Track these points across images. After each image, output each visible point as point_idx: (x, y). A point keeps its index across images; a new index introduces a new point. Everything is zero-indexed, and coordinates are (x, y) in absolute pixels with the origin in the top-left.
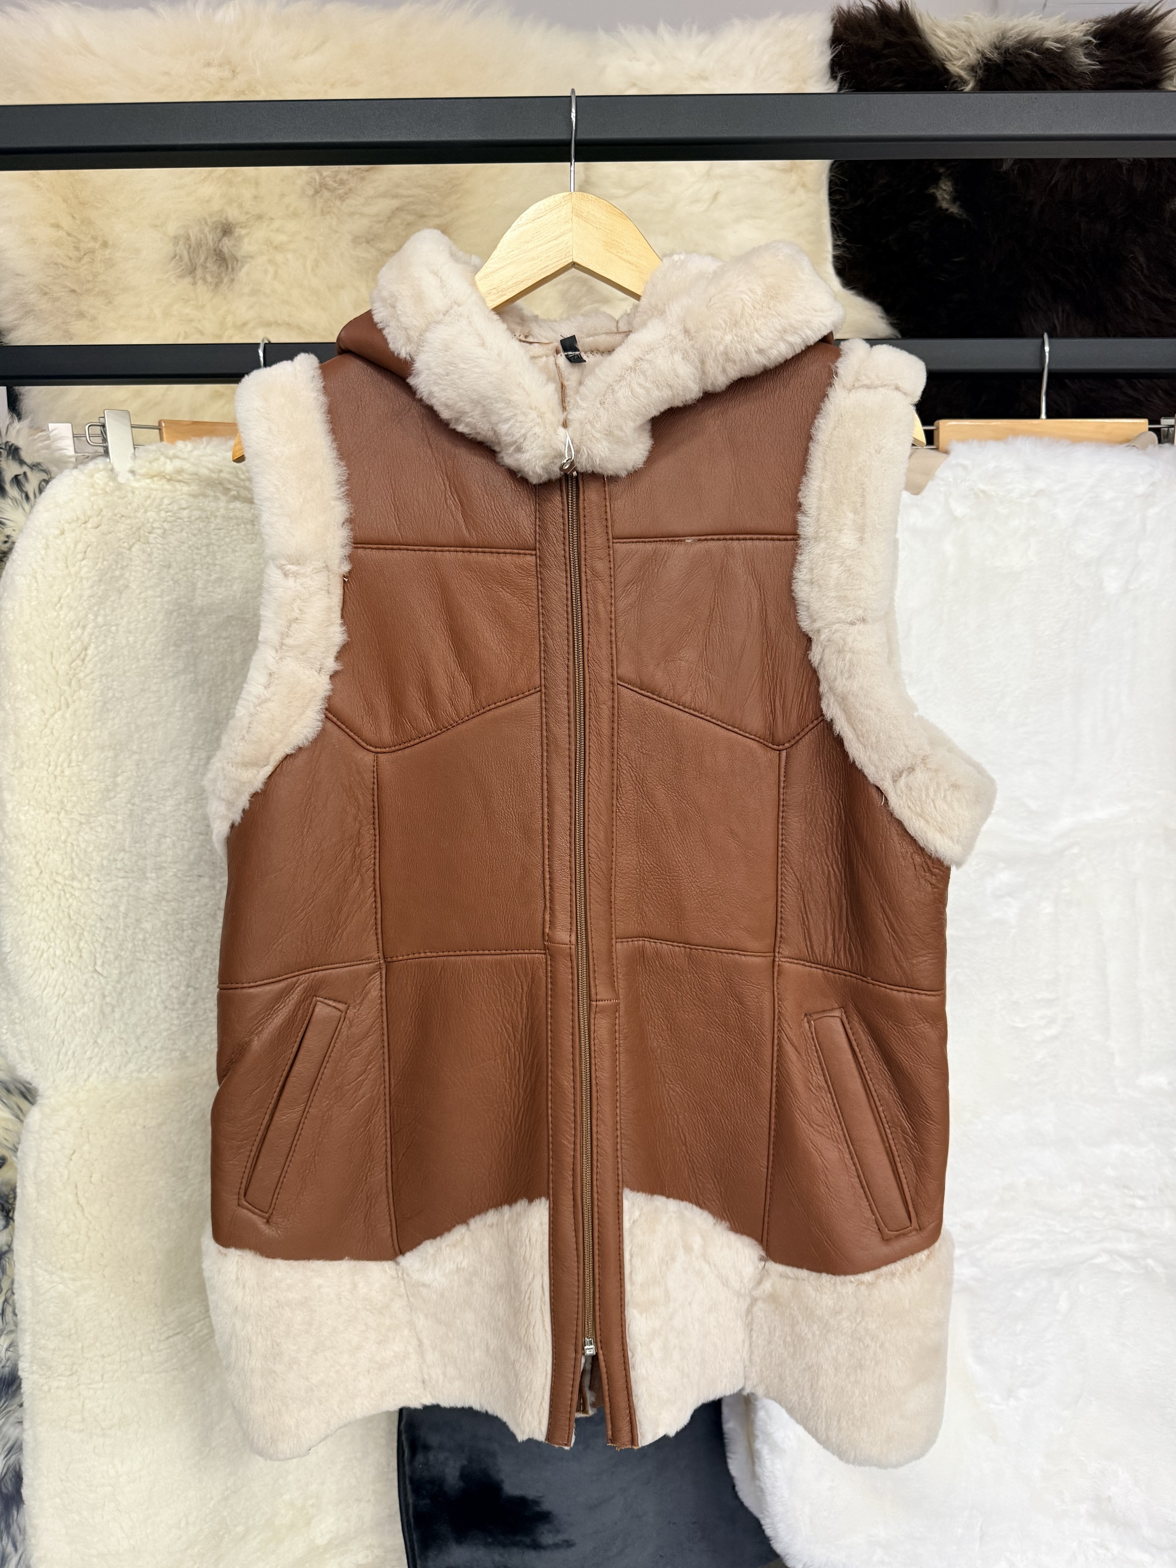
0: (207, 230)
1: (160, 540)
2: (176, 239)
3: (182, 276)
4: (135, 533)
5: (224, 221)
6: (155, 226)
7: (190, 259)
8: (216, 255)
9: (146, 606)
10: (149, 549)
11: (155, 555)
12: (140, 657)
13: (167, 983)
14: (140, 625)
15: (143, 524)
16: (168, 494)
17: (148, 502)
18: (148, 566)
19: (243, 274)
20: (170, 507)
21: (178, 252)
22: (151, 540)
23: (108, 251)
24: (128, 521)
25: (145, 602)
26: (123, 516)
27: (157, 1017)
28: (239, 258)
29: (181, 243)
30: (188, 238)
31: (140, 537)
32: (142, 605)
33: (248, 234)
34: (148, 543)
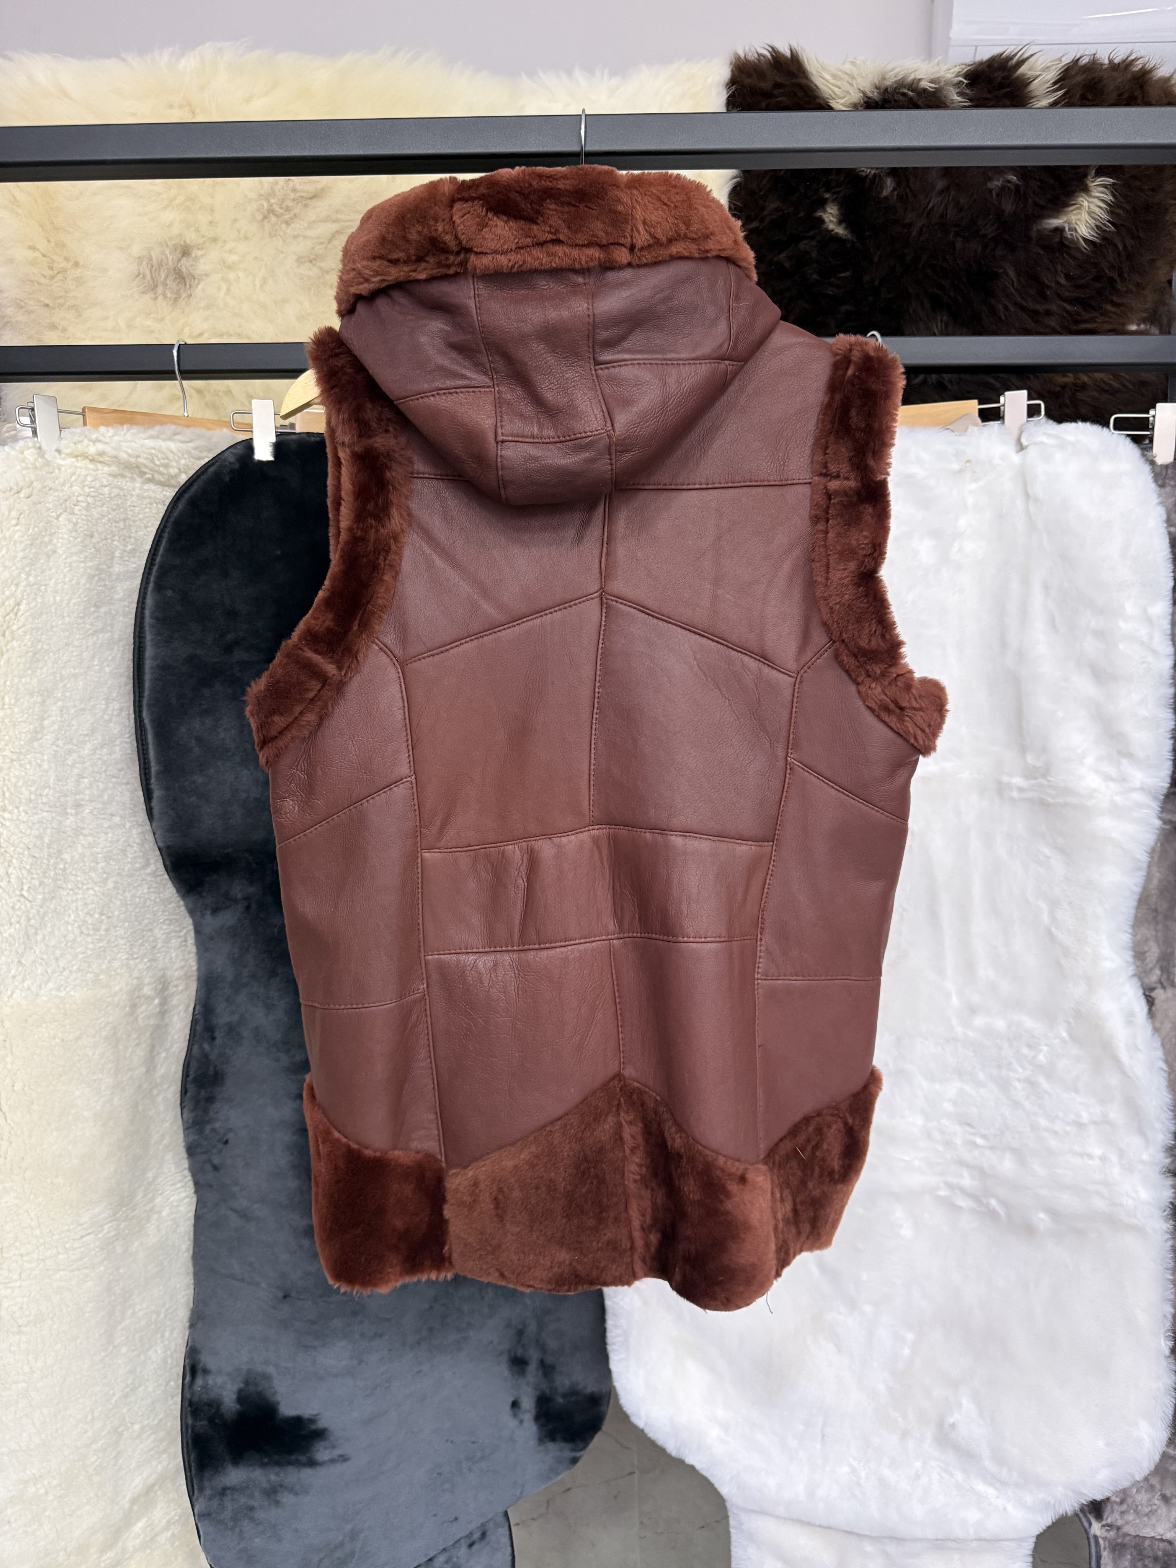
0: (167, 252)
1: (84, 512)
2: (140, 259)
3: (143, 293)
4: (61, 504)
5: (183, 243)
6: (121, 248)
7: (152, 278)
8: (176, 273)
9: (71, 570)
10: (74, 520)
11: (80, 525)
12: (65, 614)
13: (82, 910)
14: (66, 587)
15: (69, 497)
16: (91, 472)
17: (74, 478)
18: (74, 534)
19: (198, 291)
20: (93, 483)
21: (141, 271)
22: (76, 512)
23: (79, 271)
24: (56, 494)
25: (70, 566)
26: (50, 489)
27: (74, 940)
28: (196, 276)
29: (144, 263)
30: (151, 259)
31: (66, 508)
32: (68, 569)
33: (202, 256)
34: (74, 514)
